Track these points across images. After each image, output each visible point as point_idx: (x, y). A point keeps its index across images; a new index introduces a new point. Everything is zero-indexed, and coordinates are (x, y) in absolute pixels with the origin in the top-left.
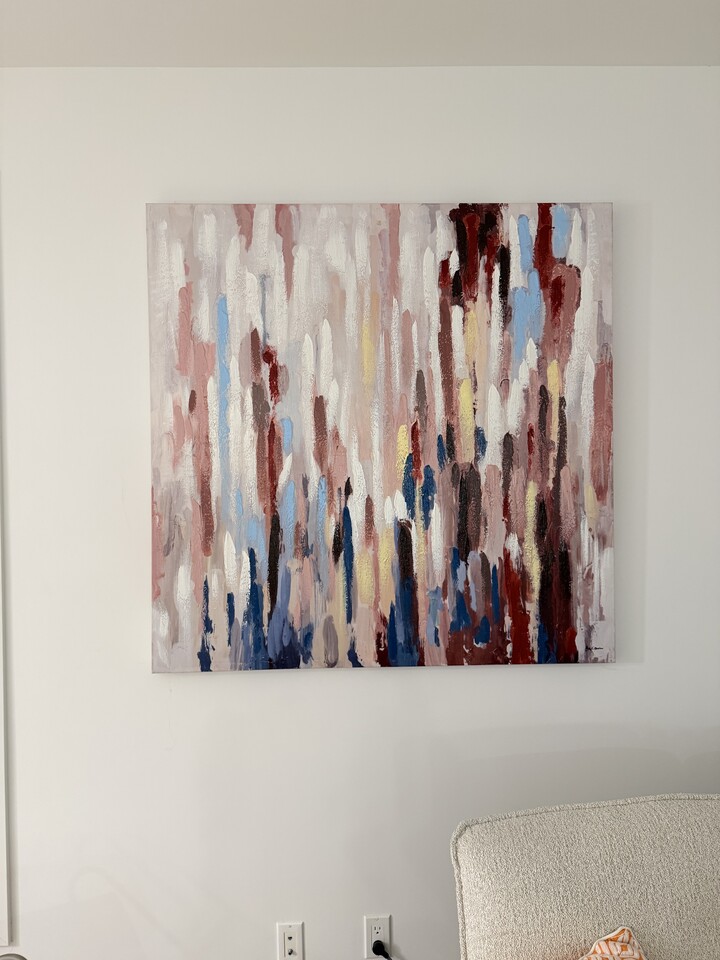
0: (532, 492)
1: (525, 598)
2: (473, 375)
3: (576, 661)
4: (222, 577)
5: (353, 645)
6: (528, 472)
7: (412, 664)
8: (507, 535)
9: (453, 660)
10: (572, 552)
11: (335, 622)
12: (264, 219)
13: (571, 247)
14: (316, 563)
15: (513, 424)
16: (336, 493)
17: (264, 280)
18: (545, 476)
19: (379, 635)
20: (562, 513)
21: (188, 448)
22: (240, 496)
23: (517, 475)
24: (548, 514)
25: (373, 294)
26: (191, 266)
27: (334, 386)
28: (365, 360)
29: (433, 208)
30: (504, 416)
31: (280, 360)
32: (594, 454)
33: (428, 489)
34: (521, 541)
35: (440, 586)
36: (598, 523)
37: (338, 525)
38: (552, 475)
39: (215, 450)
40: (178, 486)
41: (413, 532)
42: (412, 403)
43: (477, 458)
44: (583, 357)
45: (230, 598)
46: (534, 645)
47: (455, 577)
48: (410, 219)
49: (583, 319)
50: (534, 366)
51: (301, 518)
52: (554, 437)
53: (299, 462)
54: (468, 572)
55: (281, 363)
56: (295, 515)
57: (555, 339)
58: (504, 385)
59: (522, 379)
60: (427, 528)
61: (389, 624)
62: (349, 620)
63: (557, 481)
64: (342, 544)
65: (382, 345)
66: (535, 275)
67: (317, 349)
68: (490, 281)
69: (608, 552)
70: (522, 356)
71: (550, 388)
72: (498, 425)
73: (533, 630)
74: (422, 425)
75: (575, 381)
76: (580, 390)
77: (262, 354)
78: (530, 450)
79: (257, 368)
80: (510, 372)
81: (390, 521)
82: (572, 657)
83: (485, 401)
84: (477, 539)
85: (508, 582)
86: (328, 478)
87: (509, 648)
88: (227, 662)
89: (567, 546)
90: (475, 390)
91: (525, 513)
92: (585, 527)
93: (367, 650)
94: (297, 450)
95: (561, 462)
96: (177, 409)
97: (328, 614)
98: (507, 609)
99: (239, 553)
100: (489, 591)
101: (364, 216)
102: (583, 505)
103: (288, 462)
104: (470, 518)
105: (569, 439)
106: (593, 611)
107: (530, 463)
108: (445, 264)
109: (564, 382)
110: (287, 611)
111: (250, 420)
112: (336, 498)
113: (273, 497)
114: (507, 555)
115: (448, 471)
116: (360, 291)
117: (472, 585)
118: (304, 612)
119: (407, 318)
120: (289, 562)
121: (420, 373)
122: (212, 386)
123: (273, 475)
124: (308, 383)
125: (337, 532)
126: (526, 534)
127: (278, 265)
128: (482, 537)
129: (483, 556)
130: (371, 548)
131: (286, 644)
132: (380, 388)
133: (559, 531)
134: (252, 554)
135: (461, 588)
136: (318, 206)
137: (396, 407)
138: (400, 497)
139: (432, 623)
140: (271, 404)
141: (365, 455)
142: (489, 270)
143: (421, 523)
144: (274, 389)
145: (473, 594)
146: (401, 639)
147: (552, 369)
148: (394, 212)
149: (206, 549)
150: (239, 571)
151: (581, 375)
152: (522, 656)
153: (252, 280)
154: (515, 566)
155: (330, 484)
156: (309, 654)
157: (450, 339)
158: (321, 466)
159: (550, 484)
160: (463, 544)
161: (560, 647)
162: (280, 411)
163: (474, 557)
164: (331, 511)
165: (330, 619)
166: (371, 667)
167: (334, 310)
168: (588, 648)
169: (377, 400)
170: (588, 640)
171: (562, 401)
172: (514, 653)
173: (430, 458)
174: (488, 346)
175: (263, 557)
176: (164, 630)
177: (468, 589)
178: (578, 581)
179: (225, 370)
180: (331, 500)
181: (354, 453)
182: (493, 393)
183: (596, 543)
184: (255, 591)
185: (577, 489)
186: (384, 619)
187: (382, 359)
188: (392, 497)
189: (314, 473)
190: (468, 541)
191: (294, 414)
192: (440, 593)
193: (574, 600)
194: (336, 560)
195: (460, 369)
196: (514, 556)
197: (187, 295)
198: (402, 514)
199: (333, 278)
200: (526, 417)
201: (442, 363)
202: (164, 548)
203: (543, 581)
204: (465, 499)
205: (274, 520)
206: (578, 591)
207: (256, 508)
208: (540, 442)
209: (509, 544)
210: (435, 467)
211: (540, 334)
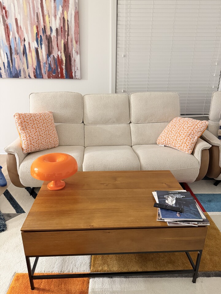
0: (63, 42)
1: (62, 65)
2: (48, 14)
3: (73, 78)
4: (1, 59)
5: (29, 74)
6: (61, 37)
7: (41, 78)
8: (58, 51)
9: (49, 77)
10: (71, 55)
11: (25, 69)
14: (20, 56)
15: (58, 26)
16: (22, 41)
18: (65, 38)
19: (34, 72)
20: (69, 47)
22: (2, 41)
23: (59, 38)
24: (66, 47)
27: (19, 16)
28: (25, 9)
30: (56, 24)
31: (7, 9)
32: (75, 34)
33: (41, 40)
34: (61, 53)
35: (45, 62)
36: (76, 49)
37: (23, 48)
38: (66, 38)
41: (39, 50)
42: (36, 21)
43: (51, 34)
44: (72, 10)
45: (4, 63)
46: (64, 75)
47: (48, 60)
50: (61, 12)
51: (16, 46)
52: (67, 29)
53: (13, 33)
54: (51, 59)
55: (7, 10)
56: (14, 46)
58: (55, 16)
59: (59, 15)
60: (41, 49)
61: (36, 70)
62: (28, 69)
63: (68, 39)
65: (28, 6)
67: (14, 7)
69: (79, 55)
70: (59, 9)
71: (65, 18)
72: (55, 26)
73: (64, 72)
74: (39, 26)
75: (70, 16)
76: (71, 18)
77: (3, 7)
78: (62, 32)
79: (2, 11)
80: (56, 13)
81: (34, 47)
82: (72, 77)
83: (51, 20)
84: (52, 52)
85: (58, 61)
86: (20, 37)
87: (60, 75)
88: (5, 76)
89: (70, 54)
90: (49, 17)
91: (61, 46)
92: (74, 50)
93: (32, 75)
94: (13, 31)
95: (68, 35)
97: (23, 67)
98: (59, 67)
99: (4, 54)
100: (55, 63)
102: (73, 45)
103: (11, 33)
104: (50, 47)
105: (69, 30)
106: (76, 68)
107: (62, 35)
109: (68, 16)
110: (15, 66)
111: (2, 23)
112: (22, 42)
113: (9, 41)
114: (58, 56)
115: (45, 36)
117: (51, 62)
118: (19, 67)
120: (14, 56)
121: (37, 13)
123: (9, 37)
124: (13, 15)
125: (23, 50)
126: (62, 51)
128: (53, 52)
129: (53, 56)
130: (30, 53)
131: (16, 73)
132: (29, 16)
133: (68, 51)
134: (7, 54)
135: (49, 62)
137: (33, 21)
139: (44, 70)
140: (6, 20)
141: (27, 33)
143: (40, 48)
144: (6, 16)
145: (52, 64)
146: (38, 73)
147: (65, 13)
150: (5, 58)
151: (71, 14)
152: (62, 77)
154: (60, 58)
155: (21, 39)
156: (21, 75)
157: (43, 5)
158: (18, 34)
159: (66, 40)
160: (49, 53)
161: (70, 76)
162: (8, 21)
163: (52, 56)
164: (21, 45)
165: (24, 69)
166: (33, 78)
168: (75, 76)
169: (28, 19)
170: (75, 74)
171: (68, 20)
172: (61, 76)
173: (41, 33)
174: (51, 7)
175: (9, 54)
177: (51, 63)
178: (73, 62)
180: (21, 42)
181: (25, 32)
182: (53, 18)
183: (76, 53)
184: (8, 61)
185: (72, 41)
186: (35, 69)
187: (29, 9)
188: (34, 42)
189: (17, 36)
190: (50, 53)
191: (11, 21)
192: (45, 63)
193: (72, 65)
194: (24, 56)
195: (45, 12)
196: (60, 56)
198: (36, 46)
200: (60, 24)
201: (42, 11)
203: (66, 61)
204: (49, 43)
205: (10, 47)
206: (73, 64)
207: (6, 44)
208: (63, 30)
209: (59, 53)
210: (42, 35)
211: (62, 4)
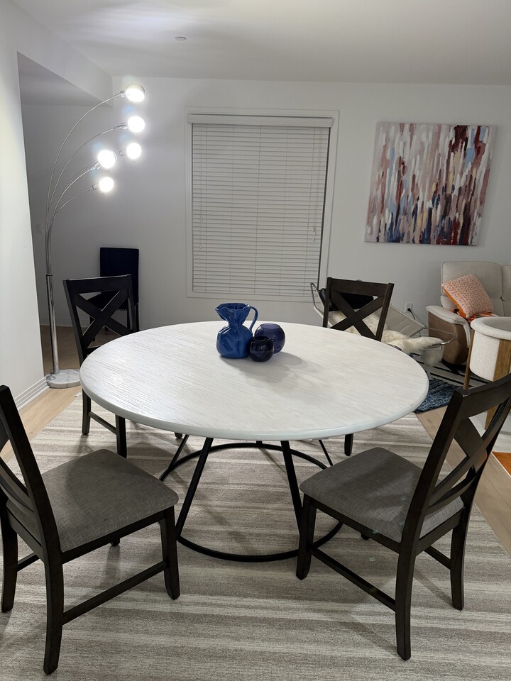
0: (464, 202)
1: (458, 229)
2: (454, 171)
4: (384, 220)
5: (414, 238)
6: (464, 197)
7: (427, 243)
8: (456, 213)
9: (438, 243)
10: (472, 218)
12: (407, 127)
13: (485, 138)
14: (407, 217)
15: (462, 184)
16: (415, 199)
17: (405, 143)
18: (468, 198)
19: (421, 236)
20: (471, 208)
21: (380, 186)
22: (391, 199)
23: (461, 198)
24: (467, 208)
25: (432, 148)
26: (387, 140)
27: (419, 172)
28: (427, 165)
29: (450, 126)
30: (460, 182)
31: (406, 165)
32: (481, 193)
33: (438, 200)
34: (459, 214)
35: (438, 224)
36: (479, 211)
37: (414, 208)
39: (387, 187)
40: (377, 196)
41: (433, 211)
42: (438, 177)
43: (452, 193)
44: (483, 167)
45: (386, 224)
46: (458, 240)
47: (442, 222)
48: (444, 128)
49: (484, 157)
50: (470, 169)
51: (406, 206)
52: (472, 188)
53: (407, 191)
54: (445, 221)
56: (404, 205)
57: (476, 163)
58: (461, 174)
59: (466, 173)
60: (436, 210)
61: (423, 234)
62: (414, 231)
63: (471, 199)
64: (415, 213)
65: (432, 162)
66: (474, 145)
67: (415, 162)
68: (462, 146)
69: (480, 218)
70: (467, 167)
71: (473, 175)
72: (458, 184)
73: (458, 237)
74: (439, 183)
75: (479, 174)
76: (480, 176)
77: (401, 163)
78: (465, 191)
79: (400, 166)
80: (463, 171)
81: (427, 207)
82: (467, 244)
83: (456, 178)
84: (448, 213)
85: (454, 224)
86: (414, 195)
87: (452, 241)
88: (383, 240)
89: (471, 216)
90: (454, 175)
91: (461, 207)
92: (476, 211)
93: (417, 240)
94: (407, 188)
95: (473, 195)
96: (379, 176)
97: (409, 230)
98: (453, 231)
99: (389, 214)
100: (450, 227)
101: (432, 127)
102: (476, 206)
103: (404, 191)
104: (448, 208)
105: (476, 189)
106: (474, 233)
107: (465, 195)
108: (451, 141)
109: (477, 174)
110: (399, 229)
111: (396, 180)
112: (415, 201)
113: (399, 200)
114: (455, 218)
115: (444, 195)
116: (428, 147)
117: (445, 225)
118: (403, 229)
119: (439, 155)
120: (401, 217)
121: (441, 169)
122: (388, 170)
123: (400, 195)
124: (412, 171)
125: (414, 210)
126: (461, 213)
127: (409, 140)
128: (450, 213)
129: (449, 218)
130: (422, 214)
131: (398, 236)
132: (430, 172)
133: (469, 212)
134: (392, 214)
135: (443, 225)
136: (421, 124)
137: (433, 178)
138: (431, 202)
139: (434, 234)
140: (402, 176)
141: (424, 191)
142: (462, 143)
143: (435, 208)
145: (445, 227)
146: (426, 237)
147: (474, 170)
148: (440, 127)
149: (382, 212)
150: (389, 218)
151: (481, 172)
152: (455, 243)
153: (402, 143)
154: (457, 220)
155: (414, 197)
156: (403, 239)
157: (449, 161)
158: (412, 192)
159: (469, 201)
160: (445, 214)
161: (464, 242)
162: (404, 178)
163: (447, 218)
164: (413, 204)
165: (409, 232)
166: (418, 244)
167: (421, 152)
168: (471, 242)
169: (429, 176)
170: (471, 240)
171: (476, 178)
173: (440, 192)
174: (459, 163)
175: (395, 215)
176: (369, 231)
178: (472, 225)
179: (392, 166)
180: (413, 201)
181: (421, 190)
182: (458, 176)
183: (478, 216)
184: (392, 223)
185: (475, 202)
186: (422, 232)
187: (432, 165)
188: (429, 201)
189: (410, 194)
191: (407, 179)
192: (437, 226)
193: (470, 230)
194: (413, 217)
195: (451, 169)
196: (457, 218)
197: (385, 147)
198: (431, 206)
199: (422, 144)
200: (466, 183)
201: (447, 167)
202: (371, 211)
203: (463, 223)
204: (447, 203)
205: (399, 206)
206: (471, 228)
207: (395, 202)
208: (468, 189)
209: (456, 215)
210: (441, 194)
211: (473, 161)
